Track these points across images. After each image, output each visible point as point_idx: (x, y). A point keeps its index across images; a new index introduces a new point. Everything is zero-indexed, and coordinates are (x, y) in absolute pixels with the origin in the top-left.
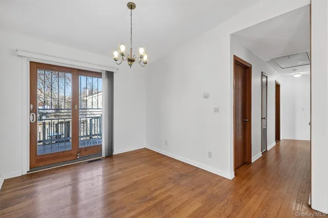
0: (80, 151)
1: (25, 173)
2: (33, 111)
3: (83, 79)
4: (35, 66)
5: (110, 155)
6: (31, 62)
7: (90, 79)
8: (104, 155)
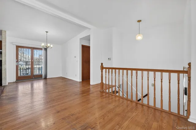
0: (34, 76)
1: (15, 81)
2: (17, 61)
3: (35, 51)
4: (18, 47)
5: (46, 78)
6: (16, 46)
7: (38, 51)
8: (43, 78)
